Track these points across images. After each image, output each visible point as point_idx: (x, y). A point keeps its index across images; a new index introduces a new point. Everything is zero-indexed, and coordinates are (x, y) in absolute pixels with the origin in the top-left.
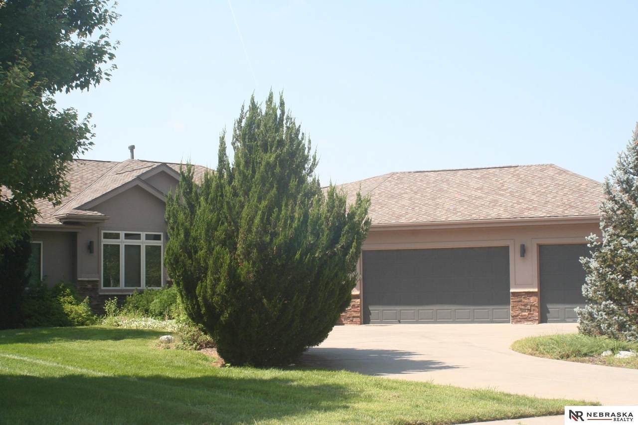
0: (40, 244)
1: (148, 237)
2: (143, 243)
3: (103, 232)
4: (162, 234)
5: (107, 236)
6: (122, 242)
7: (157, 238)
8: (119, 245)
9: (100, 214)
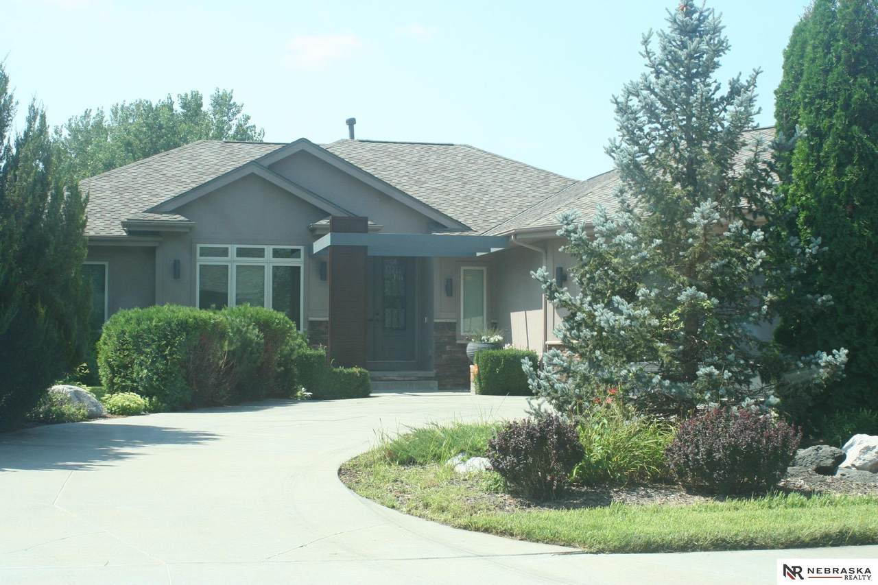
0: (104, 266)
1: (277, 253)
2: (269, 262)
3: (199, 246)
4: (302, 248)
5: (204, 252)
6: (232, 261)
7: (294, 253)
8: (227, 267)
9: (182, 218)
